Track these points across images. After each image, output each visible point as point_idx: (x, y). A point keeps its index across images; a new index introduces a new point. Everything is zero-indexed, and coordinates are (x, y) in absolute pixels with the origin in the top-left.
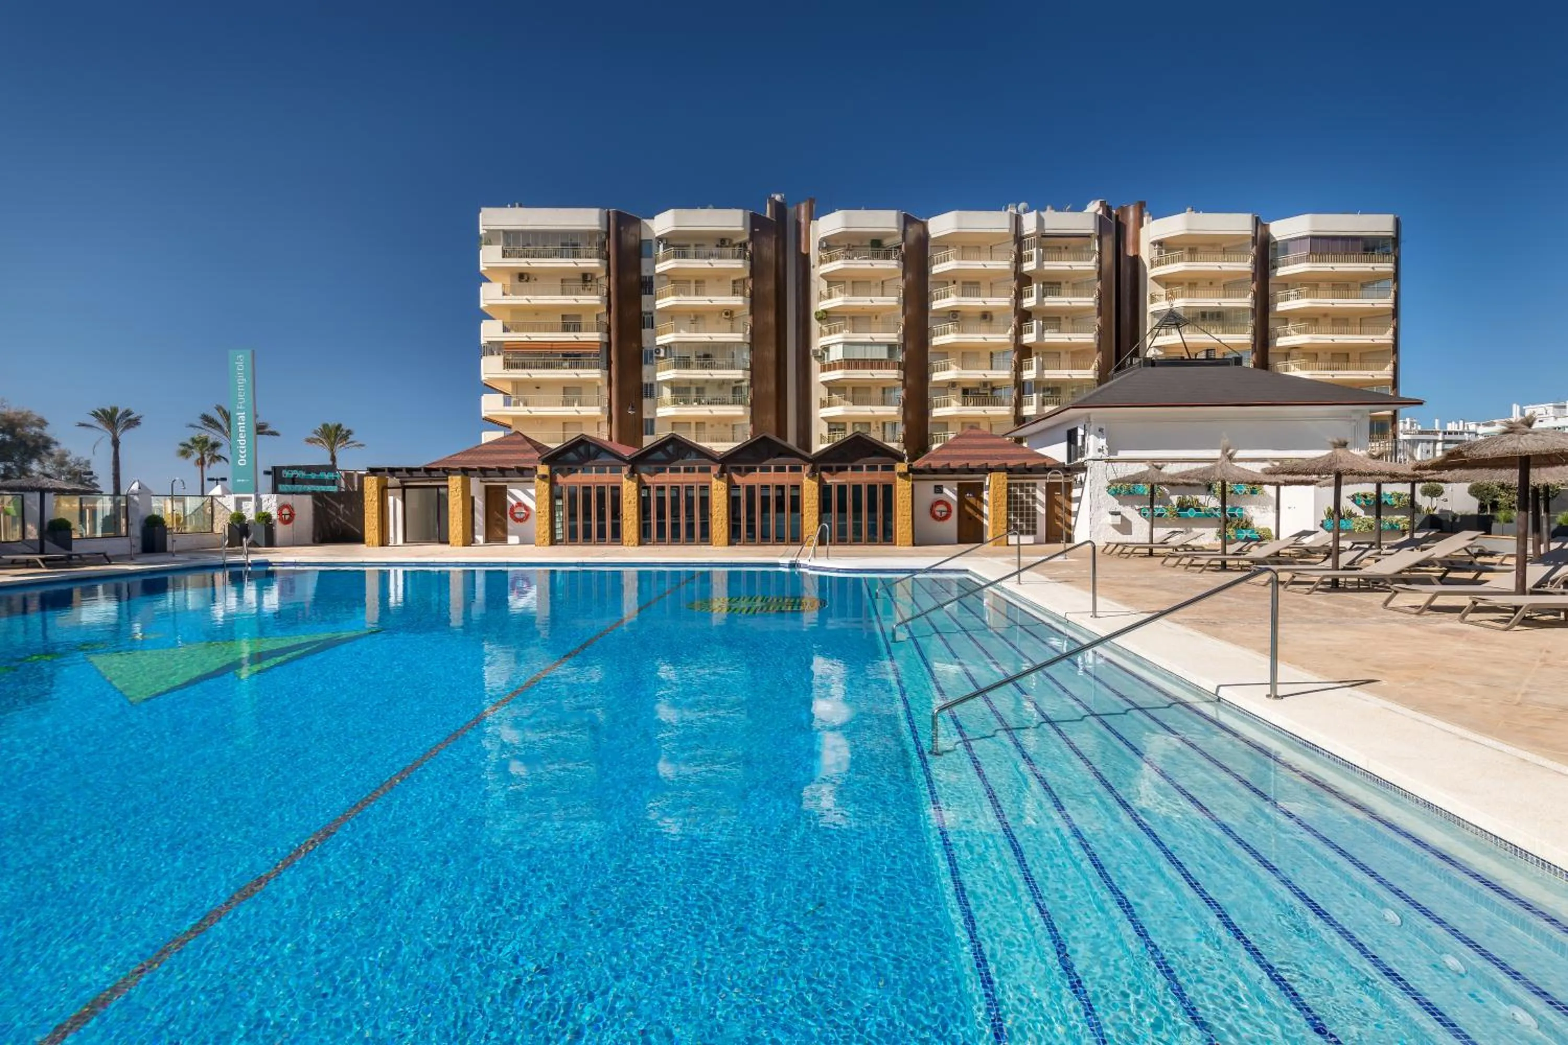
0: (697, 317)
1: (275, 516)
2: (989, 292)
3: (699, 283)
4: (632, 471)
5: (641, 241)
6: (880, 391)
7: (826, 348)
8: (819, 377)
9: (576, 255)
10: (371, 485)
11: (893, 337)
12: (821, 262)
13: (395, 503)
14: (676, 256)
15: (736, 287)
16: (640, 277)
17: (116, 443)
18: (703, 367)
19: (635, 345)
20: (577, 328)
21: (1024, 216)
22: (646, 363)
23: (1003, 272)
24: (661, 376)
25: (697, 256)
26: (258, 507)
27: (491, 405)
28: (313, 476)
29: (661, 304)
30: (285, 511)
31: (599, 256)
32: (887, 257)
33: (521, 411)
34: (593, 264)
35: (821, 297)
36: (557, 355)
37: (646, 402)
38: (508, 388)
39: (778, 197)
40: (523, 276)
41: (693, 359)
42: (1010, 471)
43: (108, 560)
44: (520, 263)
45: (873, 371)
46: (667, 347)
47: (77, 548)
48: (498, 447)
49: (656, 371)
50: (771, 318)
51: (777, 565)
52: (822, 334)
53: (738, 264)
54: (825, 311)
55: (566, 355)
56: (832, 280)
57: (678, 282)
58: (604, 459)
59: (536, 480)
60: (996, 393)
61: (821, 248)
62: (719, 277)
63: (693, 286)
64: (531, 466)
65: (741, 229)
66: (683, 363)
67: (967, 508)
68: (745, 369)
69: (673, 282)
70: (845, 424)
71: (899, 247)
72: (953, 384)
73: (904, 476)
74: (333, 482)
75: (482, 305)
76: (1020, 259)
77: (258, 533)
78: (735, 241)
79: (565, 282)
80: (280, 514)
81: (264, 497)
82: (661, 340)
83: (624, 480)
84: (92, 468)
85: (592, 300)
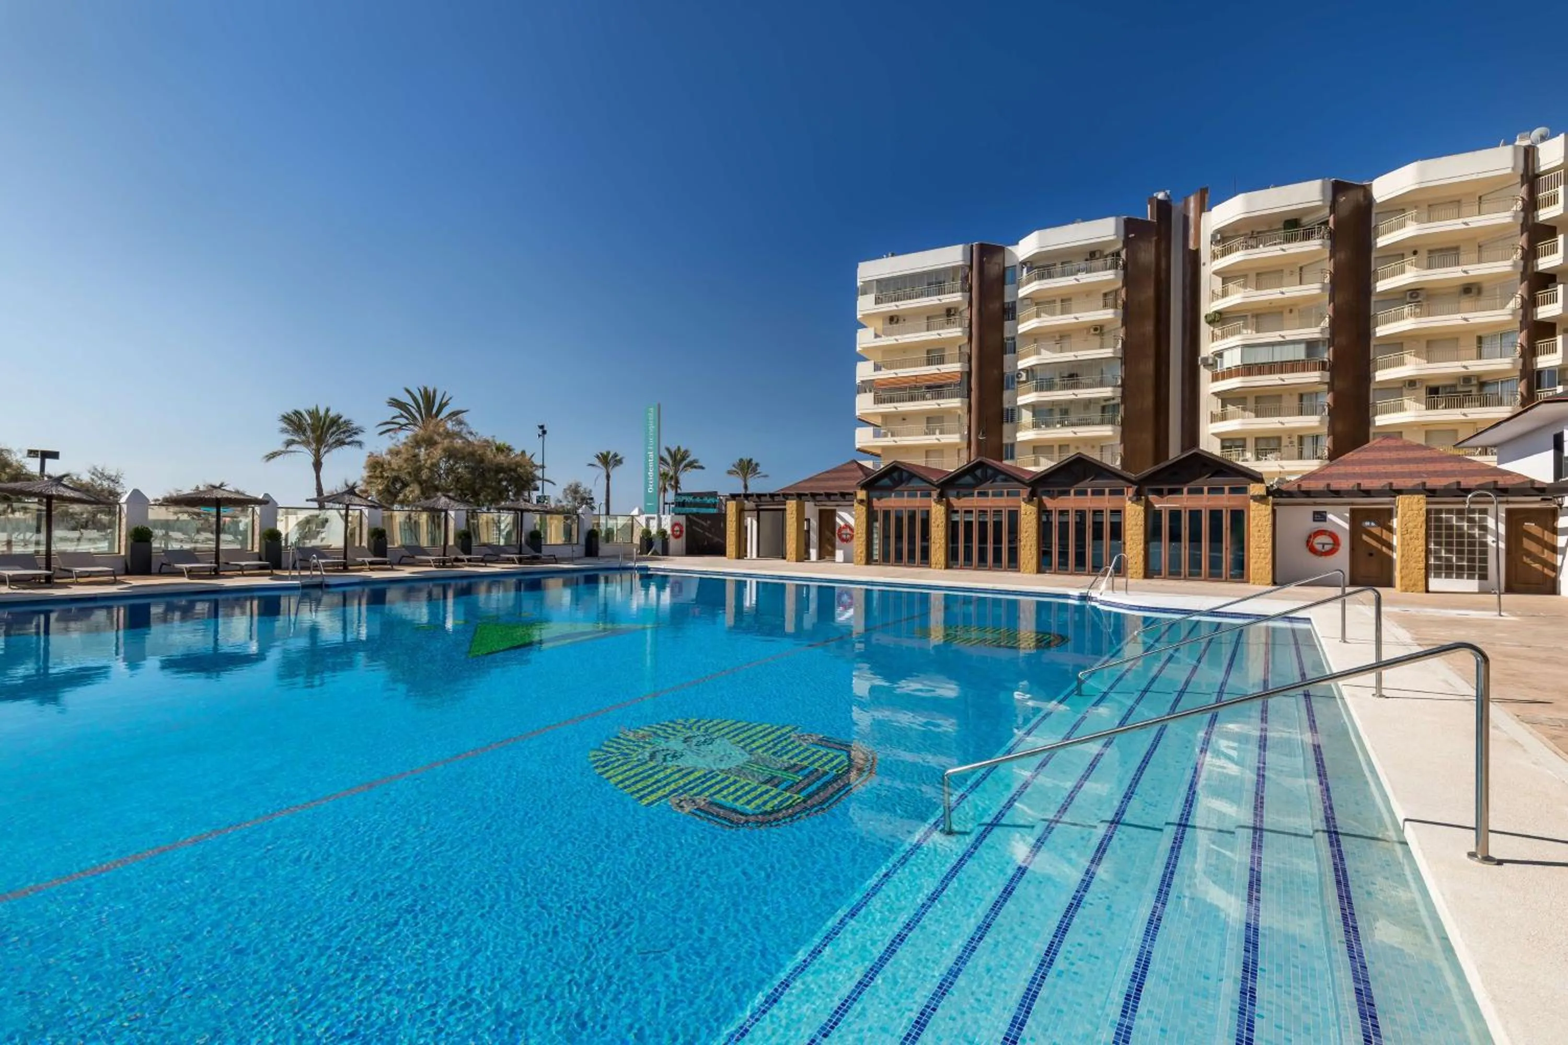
0: (1061, 337)
1: (669, 532)
2: (1475, 256)
3: (1065, 301)
4: (941, 495)
5: (1004, 269)
6: (1296, 398)
7: (1220, 354)
8: (1208, 387)
9: (941, 292)
10: (731, 507)
11: (1313, 332)
12: (1214, 257)
13: (751, 523)
14: (1041, 277)
15: (1108, 298)
16: (1003, 304)
17: (608, 477)
18: (1065, 387)
19: (996, 372)
20: (941, 361)
21: (1542, 147)
22: (1008, 388)
23: (1504, 227)
24: (1022, 400)
25: (1064, 274)
26: (659, 525)
27: (864, 437)
28: (698, 500)
29: (1023, 328)
30: (677, 528)
31: (963, 290)
32: (1307, 236)
33: (888, 441)
34: (955, 298)
35: (1214, 296)
36: (921, 387)
37: (1007, 427)
38: (878, 421)
39: (1161, 196)
40: (893, 319)
41: (1057, 380)
42: (1431, 493)
43: (556, 561)
44: (889, 307)
45: (1284, 376)
46: (1030, 371)
47: (545, 551)
48: (834, 475)
49: (1017, 396)
50: (1149, 328)
51: (1067, 596)
52: (1214, 338)
53: (1109, 275)
54: (1219, 313)
55: (929, 387)
56: (1226, 276)
57: (1041, 303)
58: (914, 484)
59: (856, 504)
60: (1487, 390)
61: (1214, 241)
62: (1087, 292)
63: (1058, 305)
64: (851, 491)
65: (1112, 238)
66: (1046, 385)
67: (1365, 537)
68: (1115, 386)
69: (1037, 304)
70: (1244, 440)
71: (1326, 223)
72: (1411, 383)
73: (1261, 499)
74: (714, 506)
75: (858, 349)
76: (1531, 205)
77: (658, 546)
78: (1106, 252)
79: (930, 318)
80: (673, 530)
81: (663, 517)
82: (1023, 364)
83: (933, 504)
84: (593, 495)
85: (955, 332)
